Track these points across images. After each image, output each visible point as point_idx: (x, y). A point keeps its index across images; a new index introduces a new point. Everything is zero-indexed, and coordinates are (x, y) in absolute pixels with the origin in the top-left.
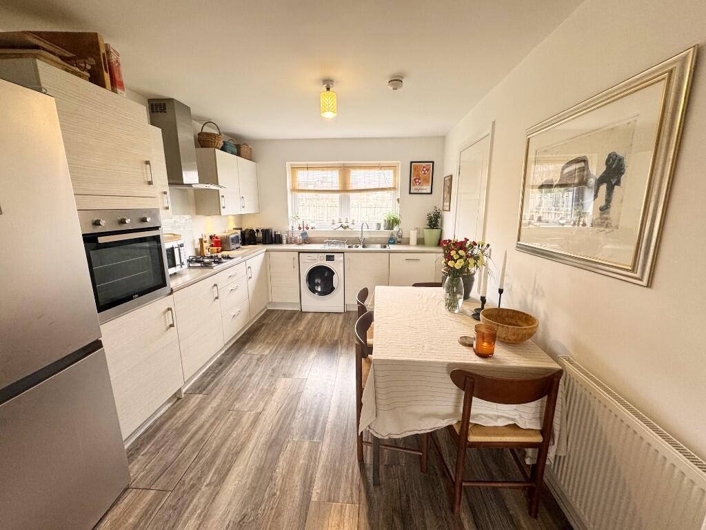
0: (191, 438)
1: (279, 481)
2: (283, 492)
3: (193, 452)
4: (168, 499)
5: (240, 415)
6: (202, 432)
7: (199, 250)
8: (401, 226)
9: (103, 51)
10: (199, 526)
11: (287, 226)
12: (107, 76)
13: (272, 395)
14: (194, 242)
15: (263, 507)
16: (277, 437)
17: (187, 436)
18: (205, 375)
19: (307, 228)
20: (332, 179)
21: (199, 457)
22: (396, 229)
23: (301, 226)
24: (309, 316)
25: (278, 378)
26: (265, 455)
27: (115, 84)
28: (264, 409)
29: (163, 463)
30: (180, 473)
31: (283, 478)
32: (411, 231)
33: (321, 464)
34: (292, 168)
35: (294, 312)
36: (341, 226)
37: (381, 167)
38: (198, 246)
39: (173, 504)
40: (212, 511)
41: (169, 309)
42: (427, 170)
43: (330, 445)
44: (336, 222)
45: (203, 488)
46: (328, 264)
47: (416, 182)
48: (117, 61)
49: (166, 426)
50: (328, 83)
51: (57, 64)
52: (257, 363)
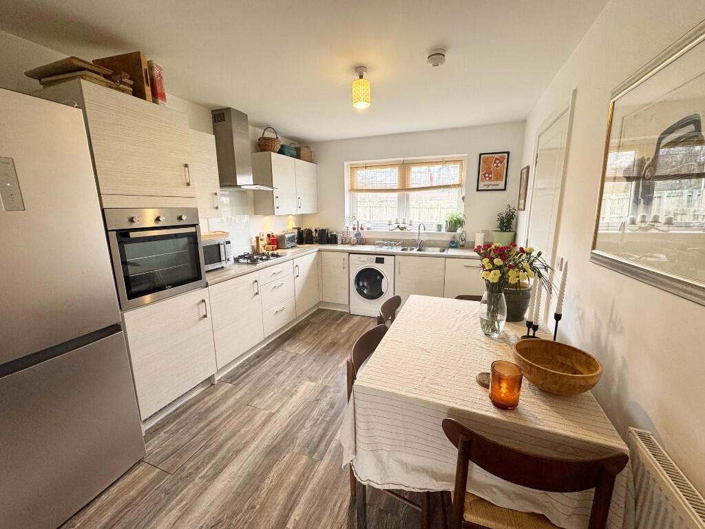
0: (208, 425)
1: (263, 494)
2: (263, 506)
3: (204, 440)
4: (166, 482)
5: (256, 410)
6: (217, 422)
7: (255, 247)
8: (465, 227)
9: (145, 67)
10: (179, 519)
11: (344, 226)
12: (148, 90)
13: (291, 397)
14: (251, 239)
15: (239, 517)
16: (279, 443)
17: (205, 422)
18: (242, 365)
19: (362, 229)
20: (391, 177)
21: (206, 447)
22: (459, 231)
23: (356, 227)
24: (356, 319)
25: (303, 380)
26: (261, 460)
27: (157, 96)
28: (278, 411)
29: (176, 443)
30: (186, 457)
31: (270, 491)
32: (477, 234)
33: (310, 487)
34: (351, 168)
35: (342, 314)
36: (398, 227)
37: (445, 162)
38: (255, 244)
39: (168, 486)
40: (195, 506)
41: (203, 301)
42: (501, 162)
43: (327, 467)
44: (392, 223)
45: (197, 480)
46: (378, 267)
47: (486, 177)
48: (160, 75)
49: (192, 410)
50: (360, 71)
51: (101, 82)
52: (290, 361)
